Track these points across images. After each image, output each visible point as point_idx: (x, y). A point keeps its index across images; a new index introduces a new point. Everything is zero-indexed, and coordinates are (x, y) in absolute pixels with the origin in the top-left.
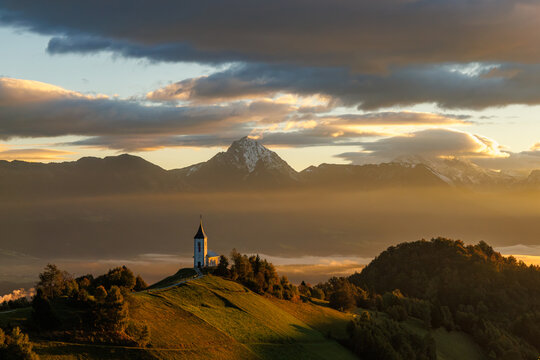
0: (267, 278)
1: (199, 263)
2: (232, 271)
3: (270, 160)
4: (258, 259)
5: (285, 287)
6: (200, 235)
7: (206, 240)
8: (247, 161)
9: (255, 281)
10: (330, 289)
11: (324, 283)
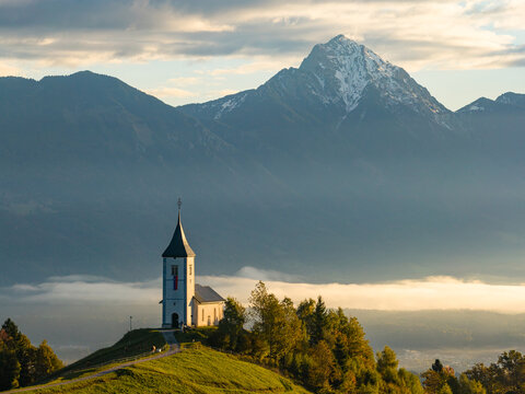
0: (340, 355)
1: (175, 317)
2: (253, 336)
3: (392, 84)
4: (320, 308)
5: (388, 379)
6: (176, 250)
7: (190, 261)
8: (344, 87)
9: (311, 361)
10: (501, 379)
11: (487, 365)
